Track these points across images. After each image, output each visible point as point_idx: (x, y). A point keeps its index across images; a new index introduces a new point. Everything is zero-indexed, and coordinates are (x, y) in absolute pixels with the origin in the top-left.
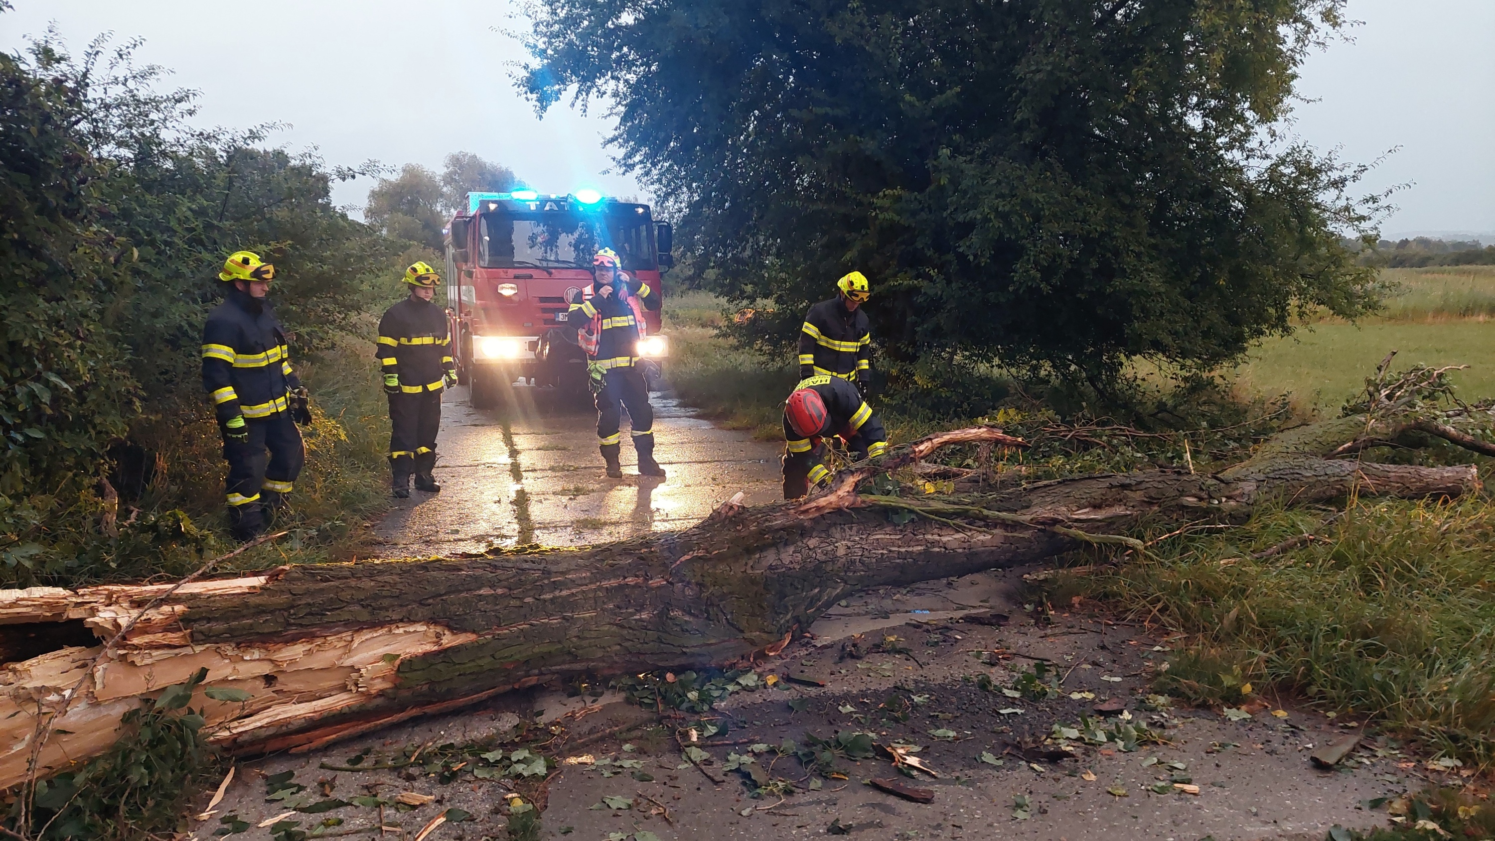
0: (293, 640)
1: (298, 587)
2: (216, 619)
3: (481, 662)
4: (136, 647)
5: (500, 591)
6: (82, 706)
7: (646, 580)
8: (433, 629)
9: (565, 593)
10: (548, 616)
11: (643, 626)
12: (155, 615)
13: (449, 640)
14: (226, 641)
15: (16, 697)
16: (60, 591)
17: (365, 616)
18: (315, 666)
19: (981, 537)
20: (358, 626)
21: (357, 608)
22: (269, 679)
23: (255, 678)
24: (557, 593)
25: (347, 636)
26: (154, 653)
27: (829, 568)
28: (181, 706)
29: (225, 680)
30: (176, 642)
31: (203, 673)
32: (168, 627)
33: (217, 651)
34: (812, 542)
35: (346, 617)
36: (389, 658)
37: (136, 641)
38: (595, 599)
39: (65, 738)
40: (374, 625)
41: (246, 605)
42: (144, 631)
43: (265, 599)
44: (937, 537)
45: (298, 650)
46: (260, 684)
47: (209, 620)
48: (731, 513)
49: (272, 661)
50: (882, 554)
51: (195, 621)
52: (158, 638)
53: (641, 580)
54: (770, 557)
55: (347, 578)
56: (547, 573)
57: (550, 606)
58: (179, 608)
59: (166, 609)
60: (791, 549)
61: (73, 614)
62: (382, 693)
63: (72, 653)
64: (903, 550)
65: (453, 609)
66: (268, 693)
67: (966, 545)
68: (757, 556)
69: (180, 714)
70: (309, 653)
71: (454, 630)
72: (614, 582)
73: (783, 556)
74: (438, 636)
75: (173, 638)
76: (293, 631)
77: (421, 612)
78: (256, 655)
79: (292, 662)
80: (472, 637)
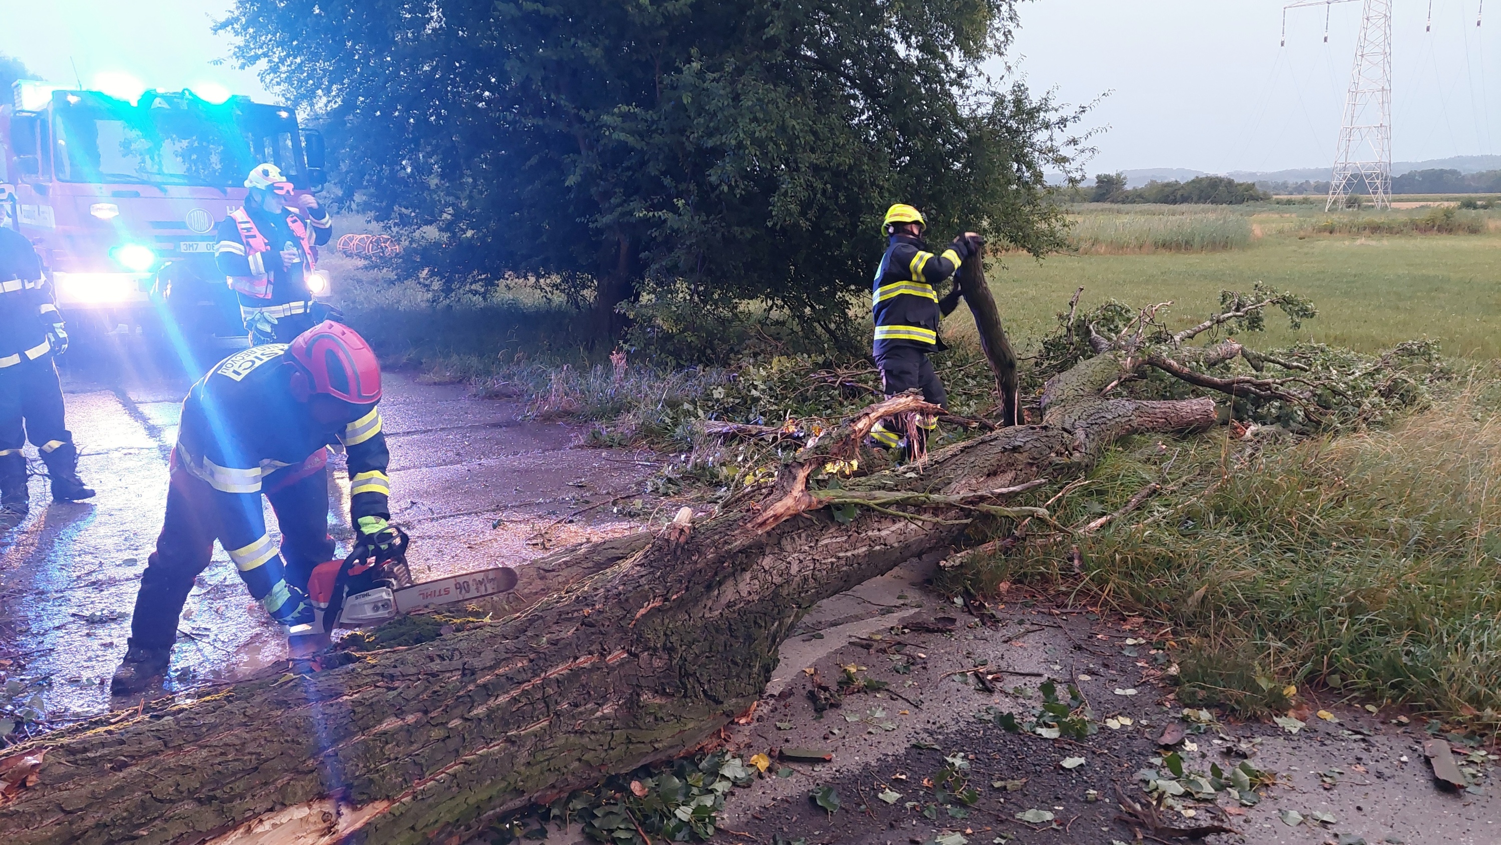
1: (72, 795)
5: (410, 719)
7: (602, 655)
8: (320, 809)
9: (502, 699)
10: (487, 742)
11: (608, 725)
13: (349, 822)
17: (209, 820)
19: (913, 526)
24: (491, 702)
27: (785, 593)
34: (767, 562)
35: (177, 830)
38: (544, 700)
44: (876, 533)
48: (681, 539)
50: (832, 563)
53: (596, 658)
54: (728, 591)
55: (156, 753)
57: (488, 727)
60: (748, 576)
64: (849, 554)
65: (348, 766)
67: (902, 538)
68: (716, 592)
71: (355, 803)
72: (562, 669)
73: (741, 586)
74: (330, 819)
77: (298, 785)
80: (381, 806)
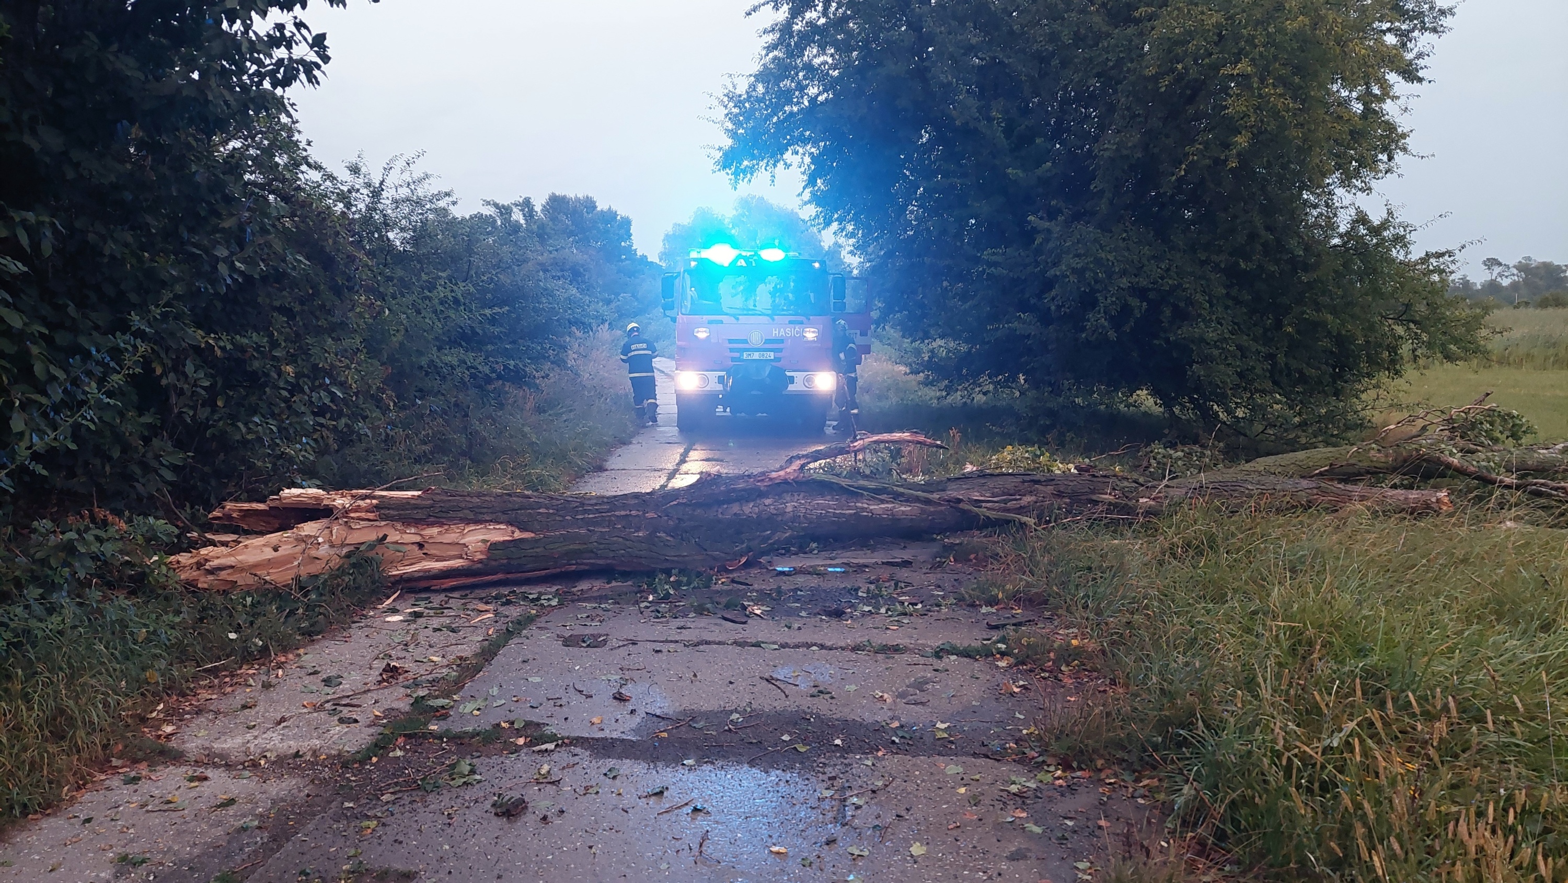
0: (432, 525)
1: (438, 498)
2: (393, 509)
3: (538, 550)
4: (353, 518)
5: (551, 511)
6: (326, 546)
7: (644, 513)
8: (510, 528)
9: (591, 516)
10: (579, 528)
11: (640, 540)
12: (361, 503)
13: (518, 535)
14: (397, 520)
15: (296, 539)
16: (321, 492)
17: (471, 516)
18: (445, 541)
19: (903, 508)
20: (468, 522)
21: (467, 512)
22: (421, 546)
23: (413, 543)
24: (586, 516)
25: (461, 526)
26: (362, 523)
27: (780, 518)
28: (372, 550)
29: (396, 543)
30: (371, 518)
31: (385, 537)
32: (368, 511)
33: (393, 526)
34: (768, 501)
35: (462, 515)
36: (484, 541)
37: (352, 515)
38: (610, 521)
39: (318, 562)
40: (477, 522)
41: (408, 503)
42: (356, 511)
43: (419, 502)
44: (866, 506)
45: (435, 531)
46: (416, 548)
47: (389, 509)
48: (709, 478)
49: (421, 535)
50: (822, 513)
51: (382, 508)
52: (363, 515)
53: (641, 513)
54: (735, 508)
55: (465, 496)
56: (583, 504)
57: (581, 523)
58: (374, 501)
59: (368, 501)
60: (751, 505)
61: (325, 502)
62: (480, 561)
63: (324, 522)
64: (838, 512)
65: (522, 518)
66: (419, 553)
67: (889, 513)
68: (725, 506)
69: (371, 554)
70: (440, 533)
71: (522, 529)
72: (623, 513)
73: (744, 508)
74: (513, 532)
75: (371, 516)
76: (432, 519)
77: (503, 517)
78: (413, 530)
79: (431, 537)
80: (533, 535)
